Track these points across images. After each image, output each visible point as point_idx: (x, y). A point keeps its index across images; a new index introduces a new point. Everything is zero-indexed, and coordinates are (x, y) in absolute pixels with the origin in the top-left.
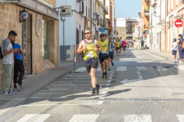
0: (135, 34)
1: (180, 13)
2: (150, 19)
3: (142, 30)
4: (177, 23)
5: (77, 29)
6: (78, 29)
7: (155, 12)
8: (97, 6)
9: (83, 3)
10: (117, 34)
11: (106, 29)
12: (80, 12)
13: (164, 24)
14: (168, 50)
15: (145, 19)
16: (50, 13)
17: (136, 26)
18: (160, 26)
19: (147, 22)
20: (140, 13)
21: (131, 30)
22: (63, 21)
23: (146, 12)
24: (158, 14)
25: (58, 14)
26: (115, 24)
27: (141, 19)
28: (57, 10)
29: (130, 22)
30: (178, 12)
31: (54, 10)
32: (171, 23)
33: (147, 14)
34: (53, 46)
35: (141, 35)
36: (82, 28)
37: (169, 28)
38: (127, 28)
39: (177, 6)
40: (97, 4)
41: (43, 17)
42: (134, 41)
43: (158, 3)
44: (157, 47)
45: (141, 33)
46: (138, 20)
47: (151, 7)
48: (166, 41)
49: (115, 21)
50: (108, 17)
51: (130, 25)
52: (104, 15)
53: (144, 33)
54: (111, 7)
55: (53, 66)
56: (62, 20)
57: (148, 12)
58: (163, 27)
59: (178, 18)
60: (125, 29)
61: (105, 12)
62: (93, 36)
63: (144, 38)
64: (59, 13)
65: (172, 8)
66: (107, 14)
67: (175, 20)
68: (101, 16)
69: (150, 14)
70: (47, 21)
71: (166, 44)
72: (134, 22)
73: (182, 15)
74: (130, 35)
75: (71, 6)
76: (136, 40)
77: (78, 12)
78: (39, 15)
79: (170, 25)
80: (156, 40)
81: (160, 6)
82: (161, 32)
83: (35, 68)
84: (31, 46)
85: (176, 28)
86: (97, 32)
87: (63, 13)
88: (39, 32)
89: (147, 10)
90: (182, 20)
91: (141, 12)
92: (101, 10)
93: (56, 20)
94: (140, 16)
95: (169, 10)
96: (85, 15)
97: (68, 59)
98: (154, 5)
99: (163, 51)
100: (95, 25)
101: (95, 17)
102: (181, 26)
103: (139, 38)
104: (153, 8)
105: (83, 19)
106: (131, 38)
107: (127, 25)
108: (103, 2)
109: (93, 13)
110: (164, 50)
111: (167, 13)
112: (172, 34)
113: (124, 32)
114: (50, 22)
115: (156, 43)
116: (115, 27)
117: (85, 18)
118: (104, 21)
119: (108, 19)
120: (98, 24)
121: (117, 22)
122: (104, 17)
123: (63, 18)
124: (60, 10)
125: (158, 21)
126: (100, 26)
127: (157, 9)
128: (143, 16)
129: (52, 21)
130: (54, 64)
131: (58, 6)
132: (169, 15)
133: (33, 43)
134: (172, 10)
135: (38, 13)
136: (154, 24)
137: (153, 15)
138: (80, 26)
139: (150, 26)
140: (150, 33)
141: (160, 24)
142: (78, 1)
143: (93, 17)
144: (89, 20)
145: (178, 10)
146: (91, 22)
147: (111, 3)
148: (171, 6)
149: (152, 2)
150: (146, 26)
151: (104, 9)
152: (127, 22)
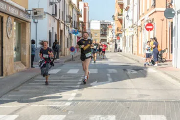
0: (109, 36)
1: (151, 18)
2: (123, 22)
3: (115, 33)
4: (148, 27)
6: (51, 32)
7: (127, 16)
8: (71, 9)
9: (56, 6)
10: (92, 36)
11: (80, 32)
12: (53, 15)
13: (136, 28)
14: (140, 53)
15: (119, 22)
16: (22, 16)
17: (109, 29)
18: (133, 29)
19: (120, 26)
20: (113, 16)
21: (105, 33)
22: (36, 23)
23: (119, 15)
24: (131, 18)
25: (29, 17)
26: (89, 26)
27: (114, 22)
28: (29, 12)
29: (104, 25)
30: (149, 16)
31: (26, 12)
32: (142, 26)
33: (120, 17)
34: (25, 49)
35: (114, 38)
36: (55, 31)
37: (141, 31)
38: (101, 30)
39: (148, 10)
40: (70, 6)
41: (15, 19)
42: (108, 43)
43: (131, 6)
44: (130, 50)
45: (114, 36)
46: (112, 23)
47: (124, 10)
48: (138, 43)
49: (89, 23)
50: (81, 19)
51: (104, 28)
52: (78, 17)
53: (118, 35)
54: (85, 10)
55: (25, 68)
56: (34, 22)
57: (121, 15)
58: (136, 31)
59: (149, 22)
60: (99, 31)
61: (79, 15)
62: (66, 38)
63: (117, 41)
64: (31, 16)
65: (144, 12)
67: (146, 23)
68: (75, 19)
69: (123, 17)
70: (19, 24)
71: (138, 47)
72: (109, 25)
73: (153, 19)
74: (104, 38)
75: (43, 9)
76: (110, 43)
77: (51, 13)
78: (10, 17)
79: (141, 29)
80: (129, 42)
81: (133, 10)
82: (133, 35)
83: (6, 70)
84: (2, 47)
85: (147, 32)
86: (70, 34)
87: (36, 15)
88: (10, 34)
89: (120, 13)
90: (153, 24)
91: (115, 15)
92: (75, 13)
93: (28, 22)
94: (114, 19)
95: (141, 14)
96: (58, 18)
98: (127, 9)
99: (135, 54)
100: (69, 27)
101: (68, 20)
102: (151, 29)
103: (112, 41)
104: (126, 12)
105: (56, 21)
106: (105, 40)
107: (101, 27)
108: (76, 5)
109: (67, 16)
111: (139, 17)
112: (143, 38)
113: (99, 34)
114: (22, 25)
115: (128, 46)
116: (89, 29)
117: (58, 20)
118: (78, 23)
119: (82, 22)
120: (71, 27)
121: (91, 24)
122: (78, 20)
123: (36, 21)
124: (32, 12)
125: (131, 25)
126: (73, 29)
127: (130, 13)
128: (116, 19)
129: (24, 23)
130: (25, 66)
131: (30, 8)
132: (141, 19)
133: (4, 45)
134: (143, 14)
135: (9, 15)
136: (127, 27)
137: (126, 19)
138: (53, 28)
139: (124, 29)
140: (123, 36)
141: (132, 27)
142: (51, 4)
143: (67, 19)
144: (63, 23)
145: (149, 14)
146: (65, 25)
147: (85, 6)
148: (143, 10)
149: (125, 6)
150: (119, 29)
151: (78, 12)
152: (101, 25)
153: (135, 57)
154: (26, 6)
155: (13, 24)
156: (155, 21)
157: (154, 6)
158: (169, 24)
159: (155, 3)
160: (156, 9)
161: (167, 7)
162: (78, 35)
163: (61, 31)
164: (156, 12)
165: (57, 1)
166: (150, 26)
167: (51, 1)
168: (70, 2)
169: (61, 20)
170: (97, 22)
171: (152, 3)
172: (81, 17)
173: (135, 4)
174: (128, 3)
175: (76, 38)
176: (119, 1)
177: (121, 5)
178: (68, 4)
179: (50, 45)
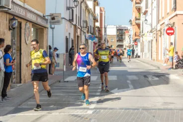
0: (126, 42)
2: (141, 27)
3: (133, 38)
4: (168, 31)
5: (66, 37)
6: (68, 37)
7: (146, 20)
8: (87, 14)
9: (73, 11)
10: (108, 42)
11: (97, 37)
12: (70, 20)
13: (155, 32)
14: (160, 59)
15: (136, 27)
16: (40, 21)
17: (126, 34)
18: (152, 34)
19: (138, 30)
20: (130, 21)
21: (121, 38)
22: (53, 28)
23: (137, 19)
24: (149, 22)
25: (47, 22)
26: (105, 32)
27: (131, 27)
28: (46, 17)
29: (121, 30)
30: (170, 19)
31: (43, 18)
32: (162, 31)
33: (137, 21)
35: (132, 44)
36: (72, 36)
37: (160, 36)
38: (118, 36)
39: (168, 14)
40: (86, 11)
41: (33, 25)
42: (125, 49)
43: (149, 10)
44: (149, 55)
45: (132, 42)
46: (129, 27)
47: (142, 14)
49: (105, 28)
50: (98, 24)
51: (121, 34)
52: (94, 22)
53: (135, 41)
54: (101, 14)
56: (51, 28)
57: (139, 19)
58: (155, 35)
59: (170, 26)
60: (116, 37)
61: (95, 20)
63: (135, 46)
64: (49, 21)
65: (163, 16)
66: (97, 21)
67: (166, 28)
68: (91, 24)
69: (141, 22)
70: (37, 29)
71: (157, 52)
72: (125, 30)
73: (174, 23)
74: (121, 44)
75: (60, 14)
77: (68, 19)
78: (28, 23)
79: (161, 33)
80: (147, 48)
81: (151, 14)
82: (152, 40)
83: (24, 77)
84: (21, 54)
85: (168, 36)
86: (86, 40)
87: (53, 21)
88: (28, 40)
89: (138, 18)
90: (174, 28)
91: (132, 20)
92: (91, 18)
93: (45, 27)
94: (131, 24)
95: (160, 18)
96: (74, 23)
97: (57, 68)
98: (145, 13)
99: (154, 60)
100: (85, 33)
101: (85, 25)
102: (172, 34)
104: (144, 16)
105: (73, 26)
106: (121, 46)
107: (117, 33)
108: (93, 10)
109: (83, 21)
110: (156, 59)
111: (158, 21)
112: (163, 43)
113: (115, 40)
114: (40, 30)
115: (147, 51)
116: (105, 35)
117: (75, 26)
118: (94, 29)
119: (98, 27)
120: (88, 32)
121: (108, 30)
122: (94, 25)
123: (53, 26)
124: (49, 18)
125: (149, 29)
126: (90, 34)
127: (149, 17)
128: (134, 23)
129: (40, 28)
131: (48, 13)
132: (161, 23)
133: (22, 51)
134: (163, 18)
135: (28, 21)
136: (145, 32)
137: (144, 23)
138: (69, 34)
139: (141, 34)
140: (141, 41)
141: (151, 32)
142: (68, 8)
143: (83, 25)
144: (79, 28)
145: (170, 17)
146: (81, 30)
147: (101, 10)
148: (162, 13)
149: (143, 10)
150: (137, 34)
151: (94, 17)
152: (118, 30)
153: (156, 63)
154: (44, 11)
155: (31, 30)
156: (176, 25)
157: (175, 9)
159: (176, 6)
160: (178, 12)
162: (94, 41)
163: (78, 37)
164: (177, 15)
165: (74, 6)
166: (171, 30)
167: (68, 6)
168: (87, 7)
169: (77, 25)
170: (113, 26)
171: (173, 6)
173: (153, 7)
174: (147, 7)
175: (93, 44)
176: (137, 5)
177: (139, 10)
178: (84, 9)
179: (67, 51)
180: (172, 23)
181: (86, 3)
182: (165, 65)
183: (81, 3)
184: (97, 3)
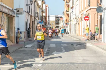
0: (61, 25)
1: (88, 13)
2: (70, 16)
3: (65, 22)
4: (86, 18)
6: (27, 22)
7: (72, 12)
8: (38, 8)
9: (29, 6)
10: (50, 24)
11: (44, 22)
12: (28, 12)
13: (78, 19)
14: (80, 34)
15: (67, 16)
16: (10, 13)
17: (61, 20)
18: (76, 20)
19: (68, 18)
20: (63, 12)
21: (58, 22)
22: (18, 17)
24: (74, 13)
25: (15, 13)
26: (49, 19)
27: (64, 16)
28: (14, 11)
29: (58, 18)
30: (86, 11)
31: (12, 11)
32: (82, 18)
33: (67, 13)
34: (12, 32)
35: (64, 26)
36: (29, 22)
37: (81, 21)
39: (85, 8)
41: (6, 15)
43: (74, 6)
44: (74, 32)
45: (64, 24)
47: (70, 9)
48: (79, 28)
49: (49, 17)
50: (44, 14)
51: (58, 20)
52: (42, 13)
53: (66, 24)
54: (46, 9)
57: (69, 11)
58: (78, 21)
59: (86, 15)
60: (55, 22)
61: (43, 12)
62: (35, 26)
63: (66, 27)
65: (83, 9)
68: (40, 14)
69: (69, 13)
70: (9, 17)
71: (79, 31)
72: (60, 17)
73: (89, 14)
75: (22, 8)
77: (27, 11)
79: (81, 20)
80: (73, 27)
81: (76, 8)
82: (76, 24)
85: (85, 21)
87: (18, 13)
88: (3, 24)
89: (68, 10)
90: (89, 16)
91: (64, 12)
92: (41, 11)
93: (14, 16)
94: (64, 14)
95: (81, 11)
96: (31, 14)
97: (21, 40)
98: (72, 8)
99: (77, 35)
101: (37, 15)
102: (88, 20)
104: (71, 9)
106: (58, 27)
107: (56, 19)
108: (41, 6)
109: (36, 12)
111: (80, 13)
112: (82, 25)
115: (73, 30)
116: (49, 20)
117: (31, 15)
118: (42, 17)
119: (44, 16)
120: (38, 19)
121: (50, 17)
122: (42, 15)
123: (18, 16)
124: (16, 11)
125: (74, 17)
126: (40, 20)
127: (74, 10)
129: (11, 17)
130: (12, 42)
131: (15, 8)
132: (81, 14)
134: (82, 11)
135: (3, 12)
136: (72, 18)
137: (71, 14)
138: (28, 20)
139: (70, 20)
140: (70, 24)
141: (76, 19)
142: (27, 5)
144: (33, 17)
146: (35, 18)
147: (46, 6)
148: (82, 8)
149: (71, 6)
150: (67, 20)
151: (42, 10)
152: (56, 18)
153: (78, 37)
154: (13, 7)
156: (90, 15)
157: (90, 5)
158: (99, 17)
159: (90, 4)
160: (91, 7)
161: (97, 6)
162: (42, 24)
163: (33, 22)
164: (90, 9)
165: (30, 4)
166: (87, 18)
167: (27, 4)
168: (38, 4)
169: (32, 15)
170: (53, 16)
171: (88, 3)
172: (44, 13)
173: (77, 5)
174: (73, 4)
176: (67, 3)
177: (68, 6)
178: (36, 6)
179: (26, 30)
180: (88, 14)
181: (37, 2)
182: (84, 38)
183: (35, 2)
184: (44, 2)
